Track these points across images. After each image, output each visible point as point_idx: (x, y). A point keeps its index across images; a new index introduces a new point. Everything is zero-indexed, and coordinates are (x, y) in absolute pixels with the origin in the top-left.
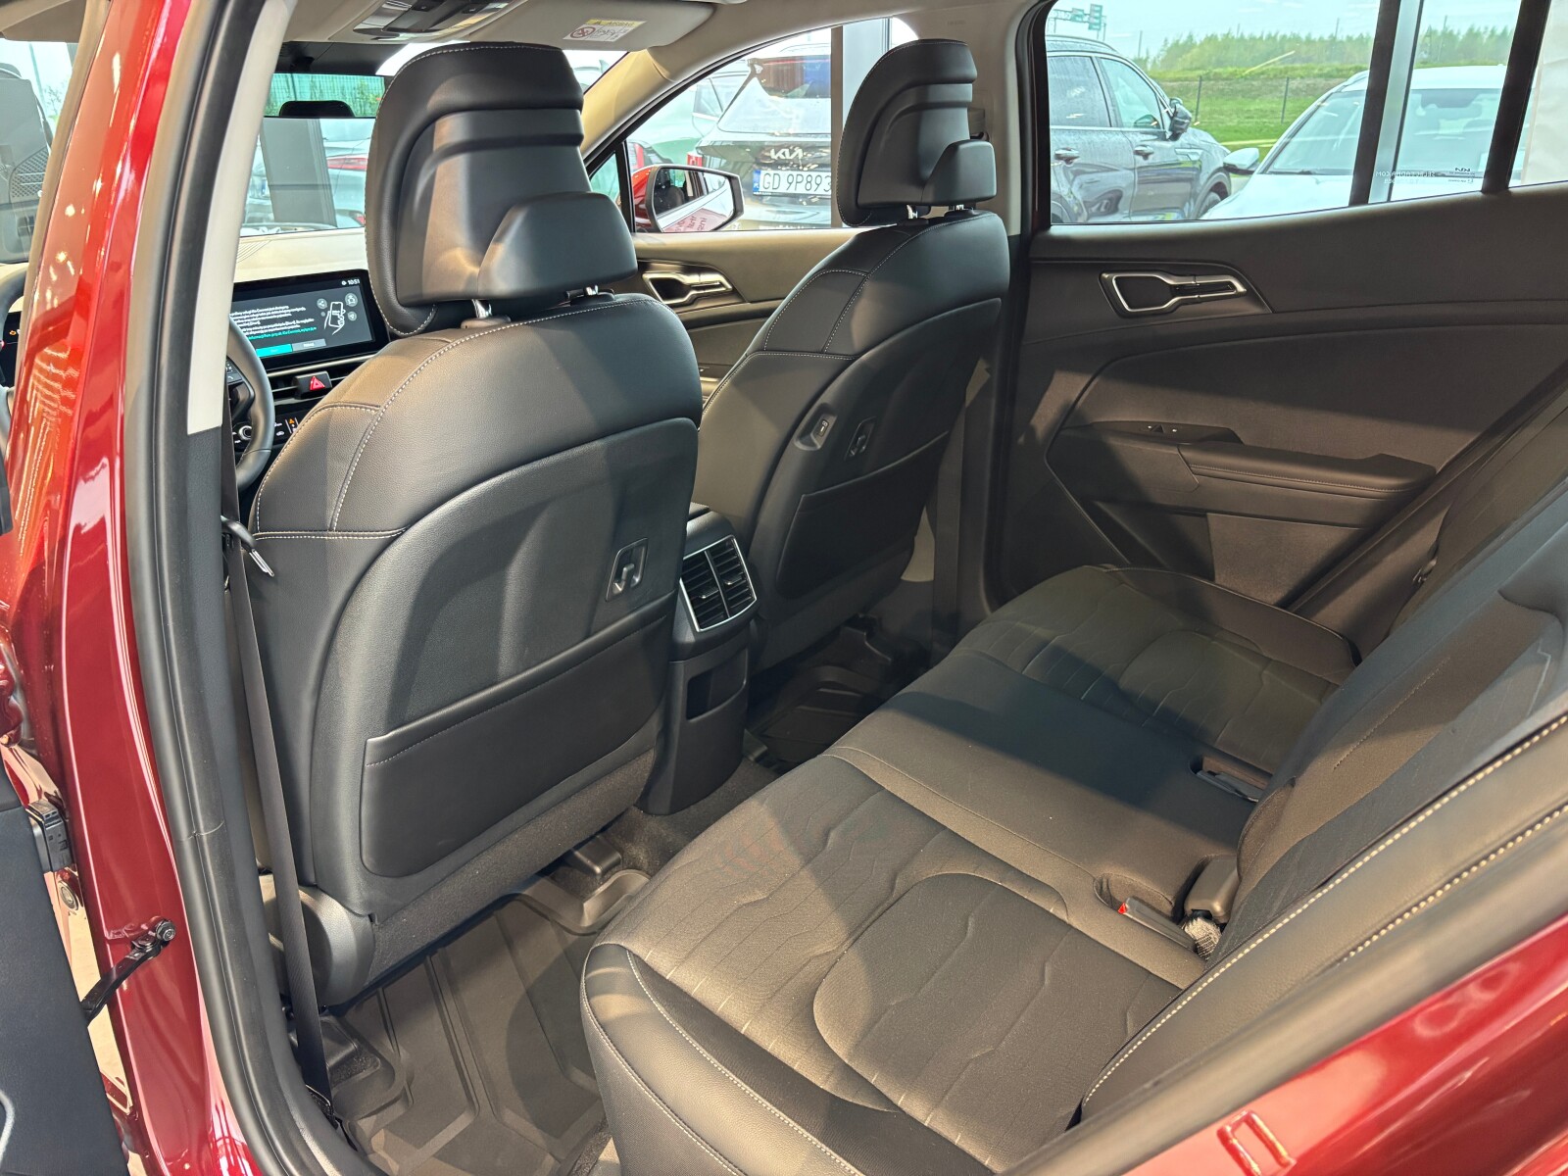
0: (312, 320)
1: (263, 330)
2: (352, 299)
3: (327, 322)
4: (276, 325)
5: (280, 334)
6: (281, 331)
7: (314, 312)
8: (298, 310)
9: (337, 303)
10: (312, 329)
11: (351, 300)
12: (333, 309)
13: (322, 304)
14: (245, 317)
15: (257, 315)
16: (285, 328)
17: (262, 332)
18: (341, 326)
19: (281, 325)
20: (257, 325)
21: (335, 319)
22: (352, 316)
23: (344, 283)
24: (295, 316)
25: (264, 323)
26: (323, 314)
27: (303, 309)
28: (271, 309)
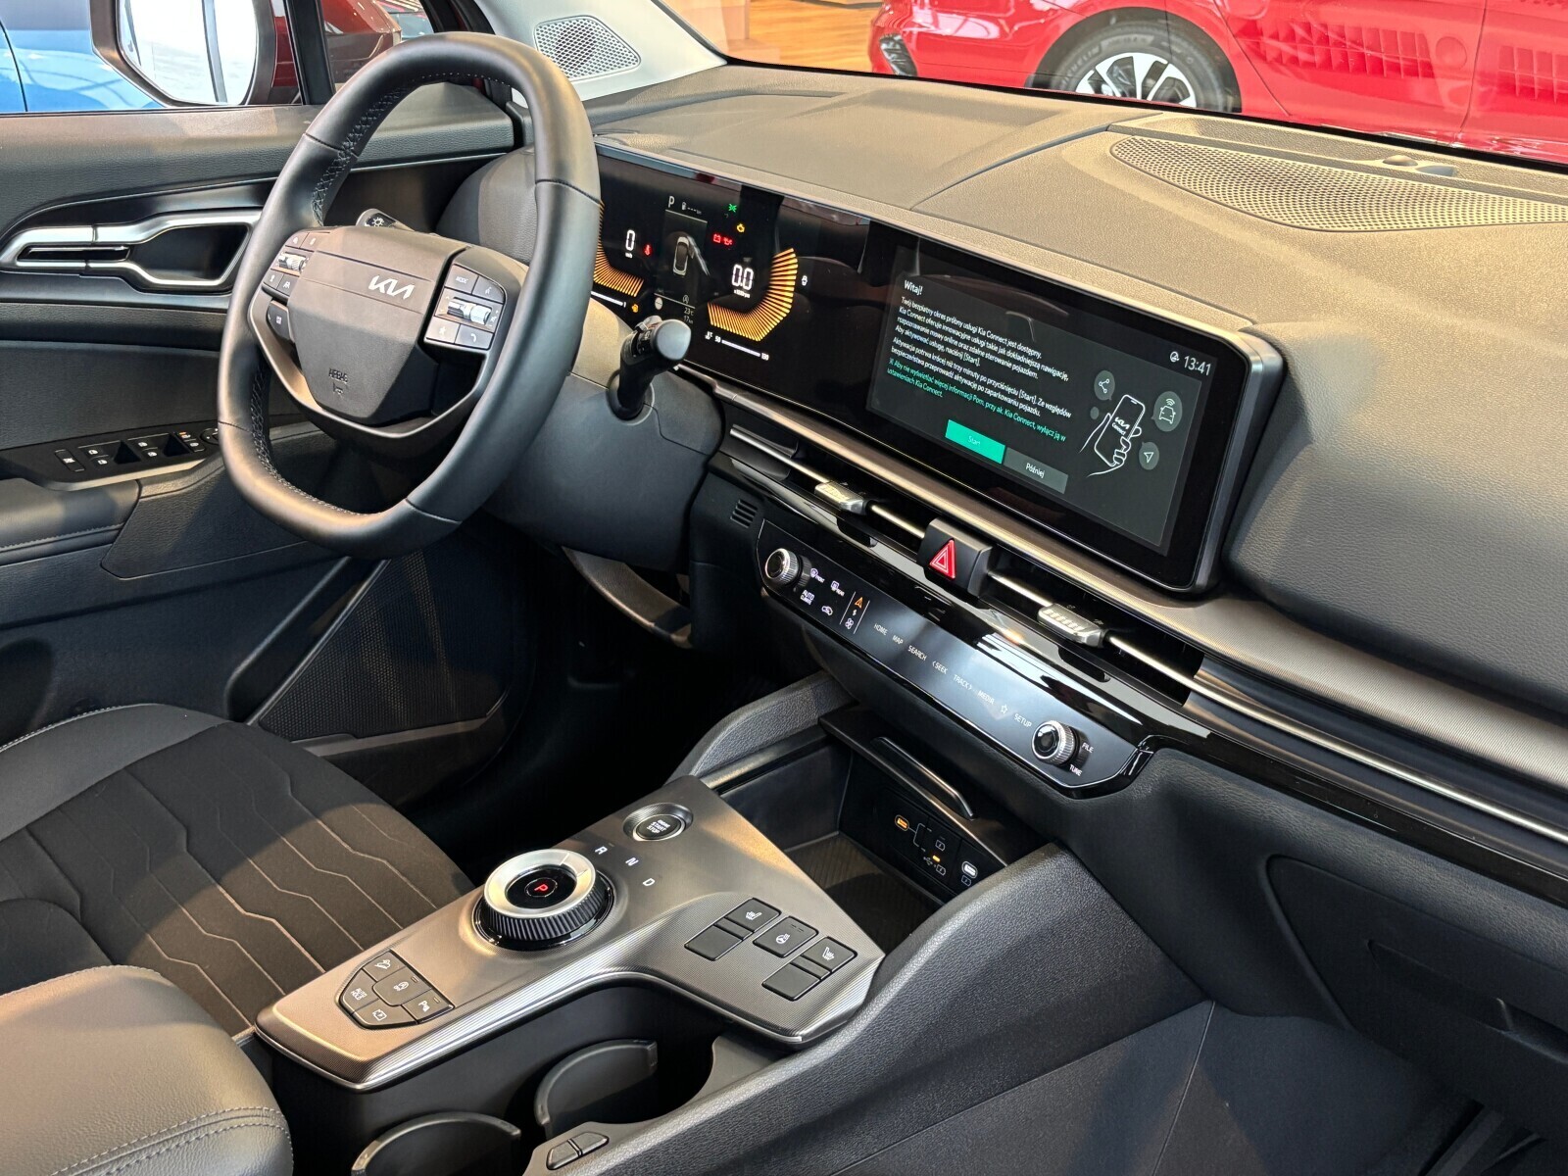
0: (1069, 415)
1: (976, 382)
2: (1170, 411)
3: (1094, 438)
4: (1002, 386)
5: (1000, 410)
6: (1005, 405)
7: (1079, 395)
8: (1056, 373)
9: (1135, 401)
10: (1058, 436)
11: (1168, 413)
12: (1119, 414)
13: (1104, 385)
14: (964, 336)
15: (982, 344)
16: (1015, 403)
17: (975, 386)
18: (1115, 466)
19: (1009, 390)
20: (972, 367)
21: (1112, 440)
22: (1150, 456)
23: (1175, 358)
24: (1041, 386)
25: (988, 368)
26: (1095, 413)
27: (1065, 377)
28: (1011, 344)
